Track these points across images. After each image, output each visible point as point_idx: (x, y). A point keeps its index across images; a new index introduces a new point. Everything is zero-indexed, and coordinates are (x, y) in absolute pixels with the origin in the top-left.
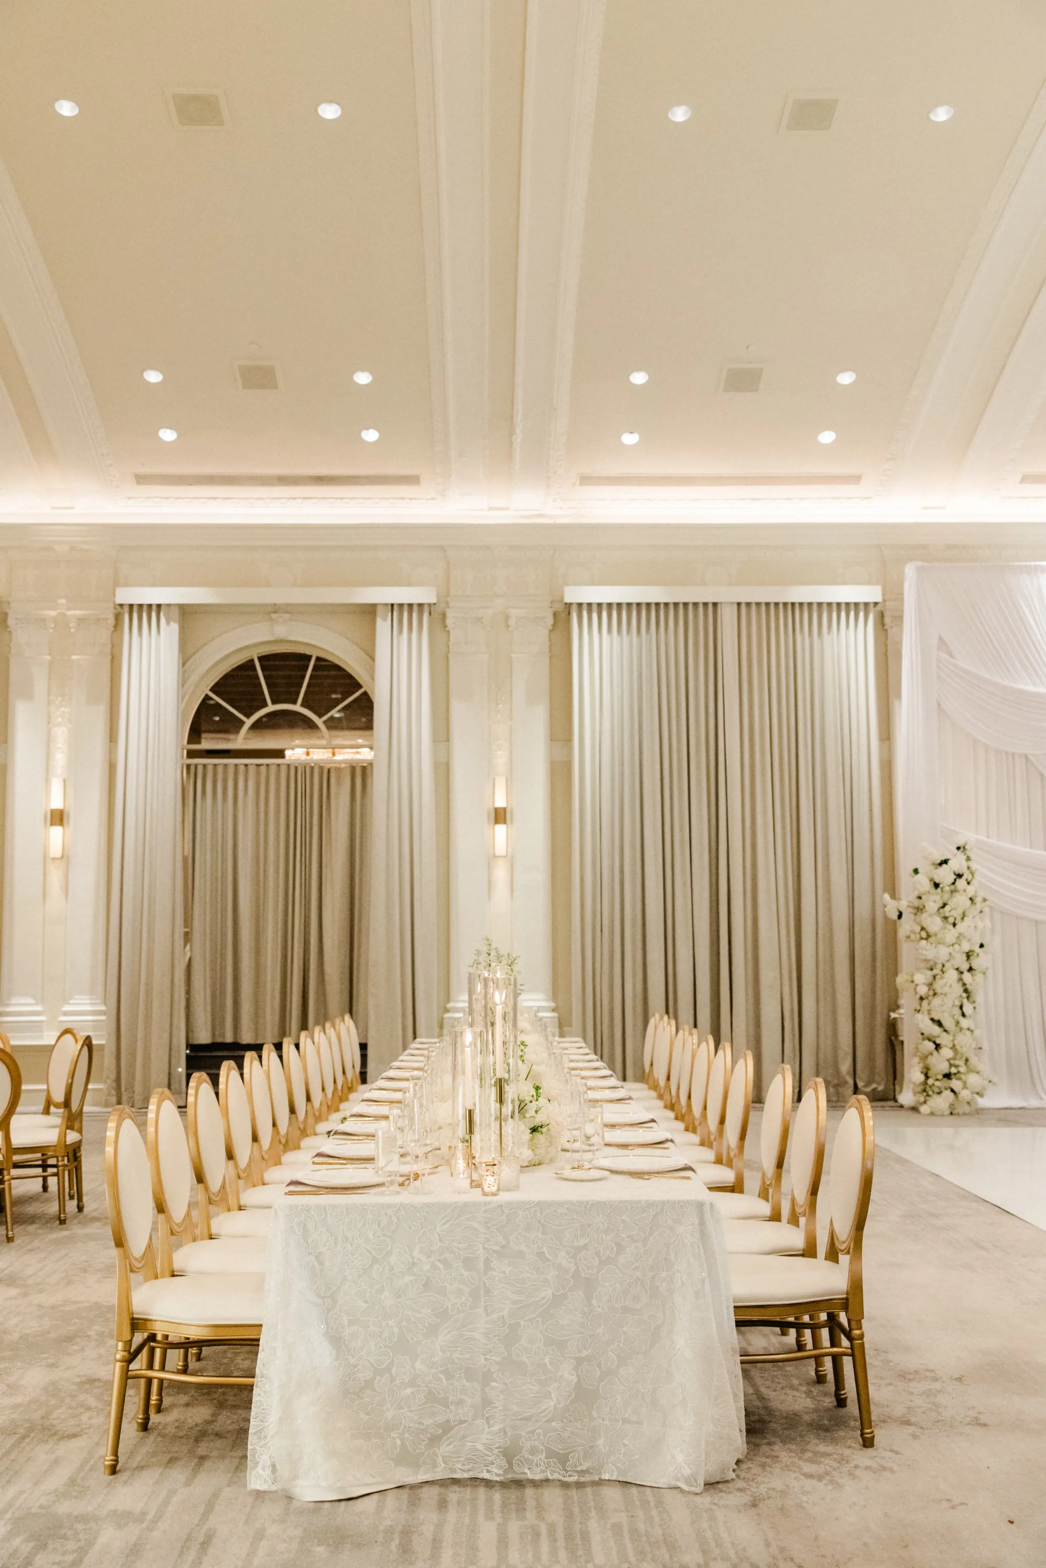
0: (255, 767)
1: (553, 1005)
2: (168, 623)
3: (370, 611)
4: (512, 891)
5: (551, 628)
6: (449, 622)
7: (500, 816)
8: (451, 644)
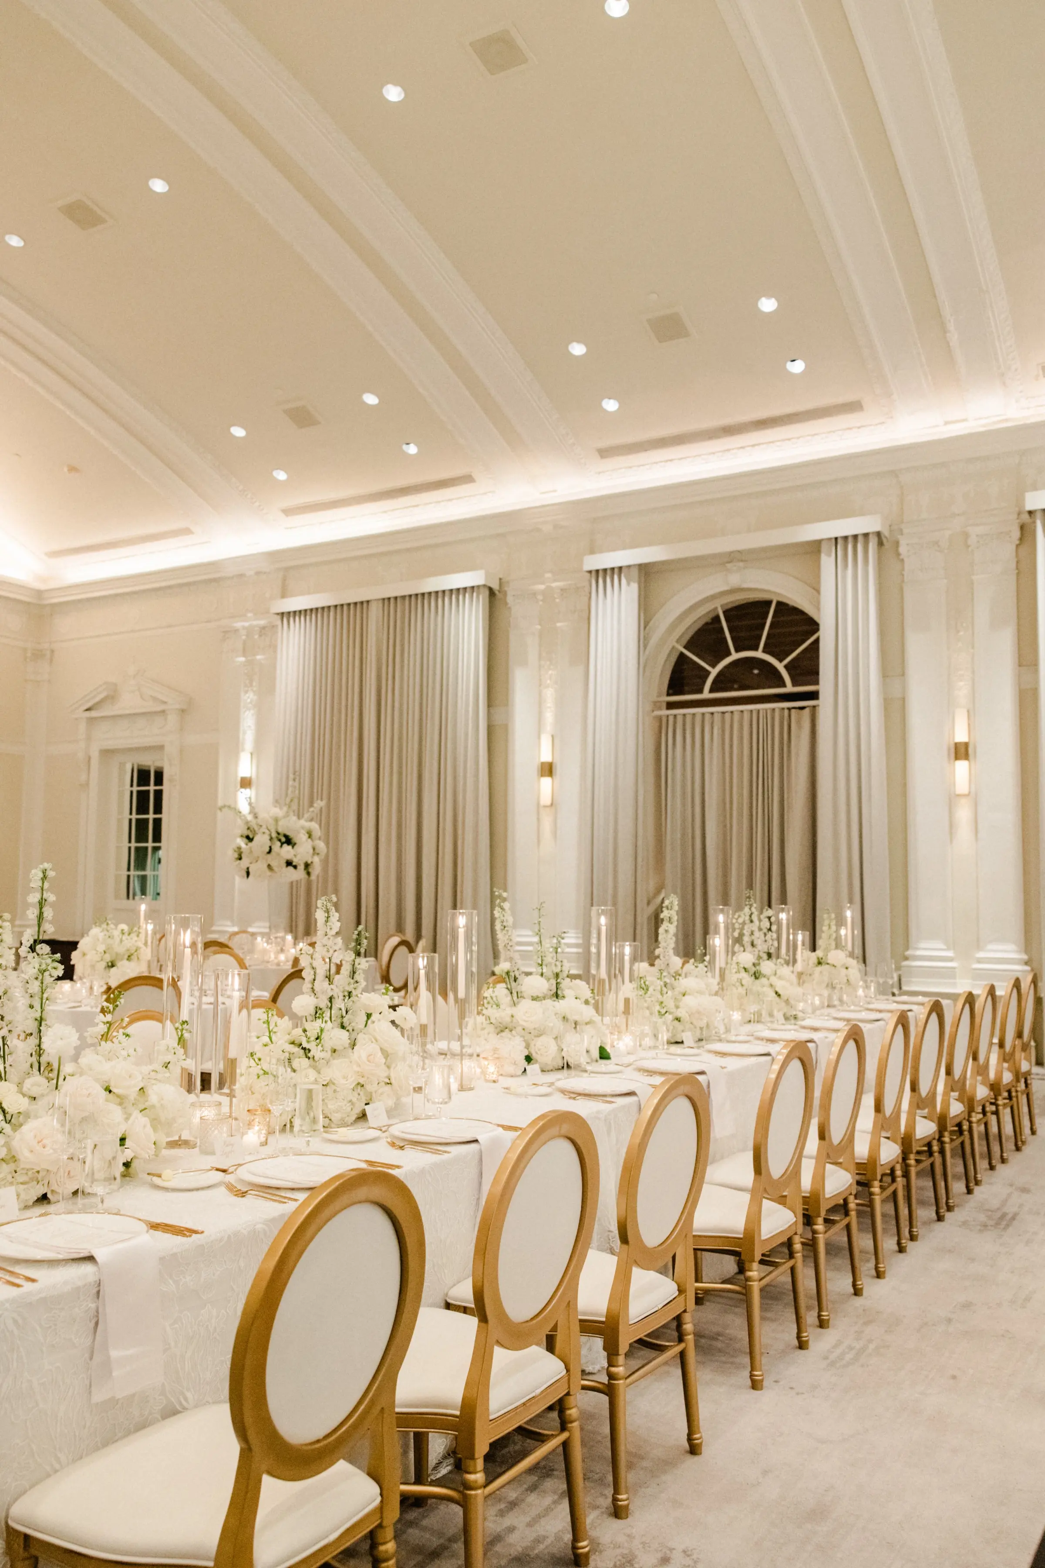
0: (720, 715)
1: (1025, 957)
2: (628, 584)
3: (815, 548)
4: (976, 831)
5: (1018, 542)
6: (903, 549)
7: (961, 751)
8: (905, 573)
